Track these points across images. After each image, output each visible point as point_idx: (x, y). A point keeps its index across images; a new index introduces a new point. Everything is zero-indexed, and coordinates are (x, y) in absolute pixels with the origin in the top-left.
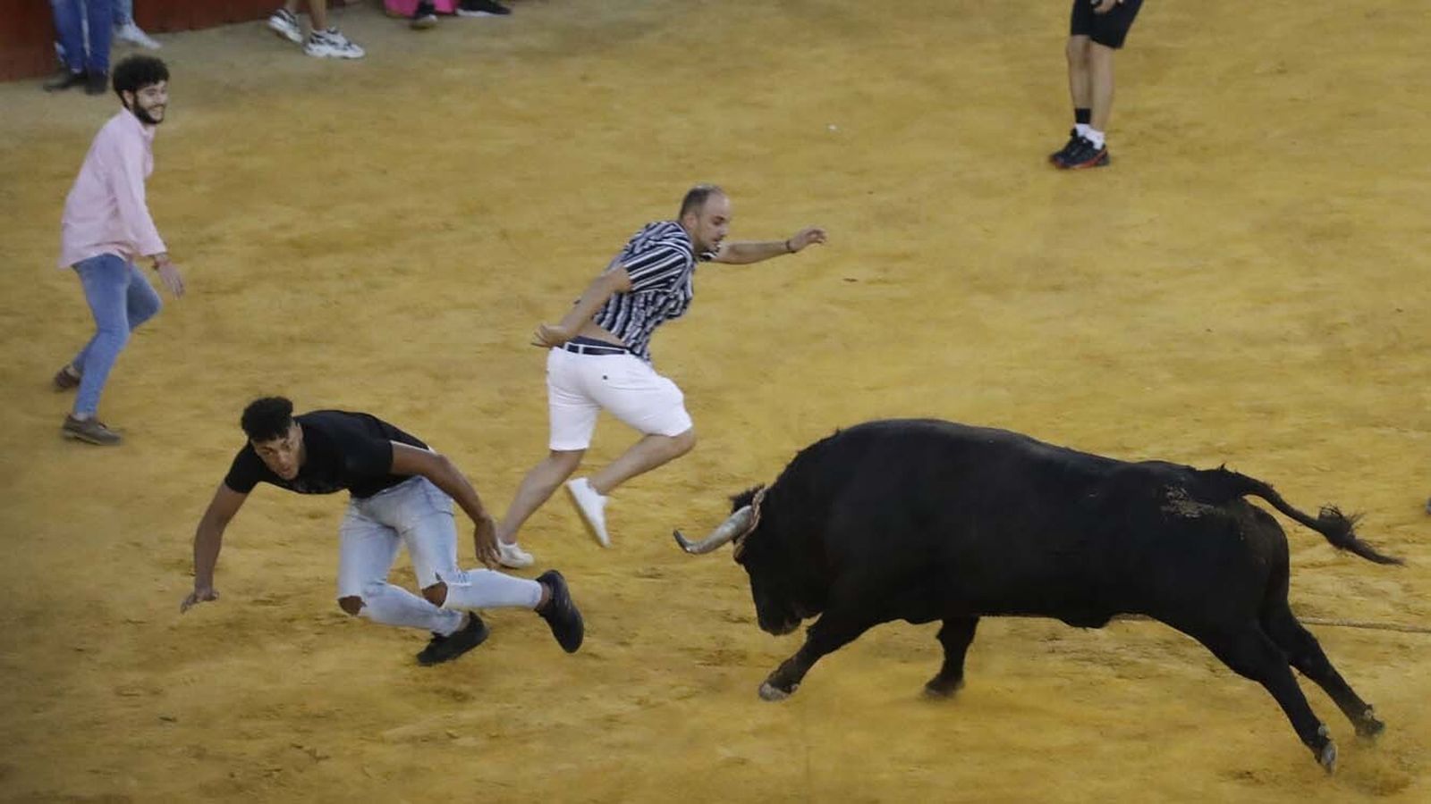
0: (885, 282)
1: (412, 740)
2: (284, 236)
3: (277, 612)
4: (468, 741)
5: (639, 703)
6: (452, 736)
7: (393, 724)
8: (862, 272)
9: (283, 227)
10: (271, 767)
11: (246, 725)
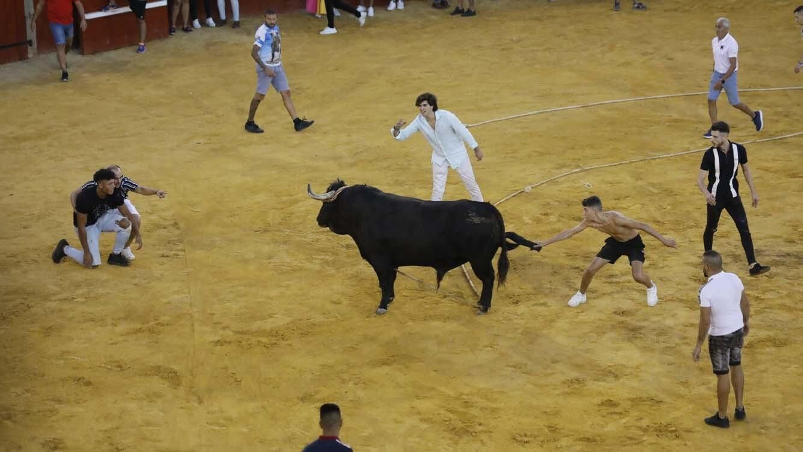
0: (210, 143)
1: (60, 300)
2: (11, 136)
3: (15, 259)
4: (79, 300)
5: (135, 285)
6: (73, 298)
7: (54, 295)
8: (202, 141)
9: (12, 133)
10: (14, 311)
11: (5, 297)
